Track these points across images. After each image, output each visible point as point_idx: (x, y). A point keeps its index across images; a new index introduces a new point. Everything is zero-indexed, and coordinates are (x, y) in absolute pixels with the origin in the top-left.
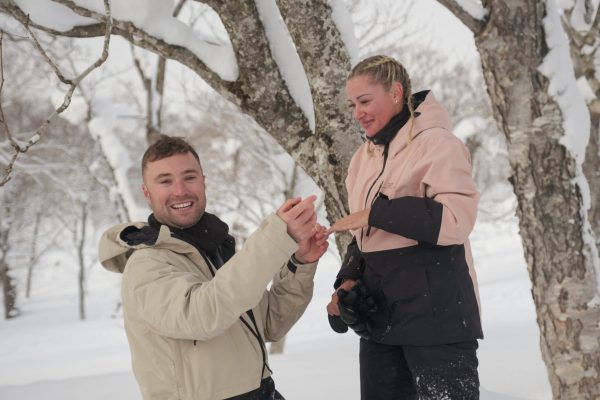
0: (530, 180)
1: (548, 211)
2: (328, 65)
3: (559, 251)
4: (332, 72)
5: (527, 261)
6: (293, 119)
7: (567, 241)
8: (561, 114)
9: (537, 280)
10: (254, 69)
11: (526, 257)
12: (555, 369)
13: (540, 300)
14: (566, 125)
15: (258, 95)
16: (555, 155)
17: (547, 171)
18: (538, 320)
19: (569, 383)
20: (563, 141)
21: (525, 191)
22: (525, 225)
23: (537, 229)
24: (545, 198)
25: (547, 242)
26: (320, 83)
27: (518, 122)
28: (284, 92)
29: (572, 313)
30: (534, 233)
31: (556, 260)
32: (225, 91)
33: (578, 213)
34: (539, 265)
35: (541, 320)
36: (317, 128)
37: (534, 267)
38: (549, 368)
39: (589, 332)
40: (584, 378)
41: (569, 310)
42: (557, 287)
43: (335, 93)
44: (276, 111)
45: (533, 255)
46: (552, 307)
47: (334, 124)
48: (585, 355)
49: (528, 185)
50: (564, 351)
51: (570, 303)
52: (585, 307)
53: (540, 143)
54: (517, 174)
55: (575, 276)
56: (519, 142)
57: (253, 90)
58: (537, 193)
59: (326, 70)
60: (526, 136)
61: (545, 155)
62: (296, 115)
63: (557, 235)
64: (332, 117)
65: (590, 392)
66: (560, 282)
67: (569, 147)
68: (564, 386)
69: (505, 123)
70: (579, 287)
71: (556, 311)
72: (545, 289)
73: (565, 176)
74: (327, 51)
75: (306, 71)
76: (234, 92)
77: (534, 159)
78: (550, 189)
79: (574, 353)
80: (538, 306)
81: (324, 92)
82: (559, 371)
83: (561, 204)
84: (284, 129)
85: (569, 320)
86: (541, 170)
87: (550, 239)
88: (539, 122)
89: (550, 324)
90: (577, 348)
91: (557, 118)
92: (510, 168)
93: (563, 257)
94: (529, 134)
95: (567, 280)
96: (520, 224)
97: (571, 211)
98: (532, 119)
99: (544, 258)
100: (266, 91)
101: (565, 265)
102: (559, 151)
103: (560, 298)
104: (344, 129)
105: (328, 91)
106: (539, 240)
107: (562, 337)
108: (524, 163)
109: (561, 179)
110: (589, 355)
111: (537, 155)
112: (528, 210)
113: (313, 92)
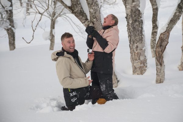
0: (131, 18)
1: (135, 26)
2: (94, 6)
3: (137, 36)
4: (95, 8)
5: (129, 38)
6: (84, 16)
7: (139, 34)
8: (139, 2)
9: (131, 43)
10: (75, 5)
11: (129, 37)
12: (134, 64)
13: (131, 48)
14: (140, 4)
15: (76, 10)
16: (137, 12)
17: (135, 16)
18: (130, 52)
19: (137, 67)
20: (139, 9)
21: (129, 21)
22: (129, 29)
23: (132, 30)
24: (134, 23)
25: (134, 34)
26: (92, 10)
27: (129, 3)
28: (82, 10)
29: (139, 51)
30: (131, 31)
31: (136, 38)
32: (68, 8)
33: (142, 27)
34: (132, 39)
35: (131, 52)
36: (90, 20)
37: (130, 39)
38: (132, 63)
39: (142, 56)
40: (140, 66)
41: (138, 50)
42: (136, 45)
43: (95, 13)
44: (80, 14)
45: (130, 37)
46: (134, 49)
47: (95, 20)
48: (141, 61)
49: (130, 20)
50: (136, 60)
51: (139, 49)
52: (142, 50)
53: (134, 9)
54: (128, 16)
55: (140, 42)
56: (129, 8)
57: (75, 9)
58: (132, 22)
59: (94, 8)
60: (130, 7)
61: (135, 12)
62: (84, 15)
63: (136, 32)
64: (94, 18)
65: (141, 69)
66: (136, 43)
67: (140, 10)
68: (136, 68)
69: (125, 3)
70: (141, 45)
71: (135, 51)
72: (133, 45)
73: (139, 18)
74: (94, 3)
75: (89, 7)
76: (70, 9)
77: (132, 13)
78: (136, 21)
79: (138, 61)
80: (131, 49)
81: (93, 12)
82: (135, 65)
83: (138, 25)
84: (82, 18)
85: (138, 52)
86: (134, 16)
87: (135, 33)
88: (134, 4)
89: (133, 53)
90: (139, 59)
91: (138, 2)
92: (126, 15)
93: (137, 38)
94: (131, 6)
95: (138, 43)
96: (128, 29)
97: (140, 26)
98: (132, 3)
99: (133, 37)
100: (78, 9)
101: (138, 39)
102: (138, 11)
103: (136, 47)
104: (97, 21)
105: (94, 12)
106: (132, 33)
107: (136, 57)
108: (130, 14)
109: (138, 18)
110: (142, 61)
111: (133, 12)
112: (130, 25)
113: (90, 12)
